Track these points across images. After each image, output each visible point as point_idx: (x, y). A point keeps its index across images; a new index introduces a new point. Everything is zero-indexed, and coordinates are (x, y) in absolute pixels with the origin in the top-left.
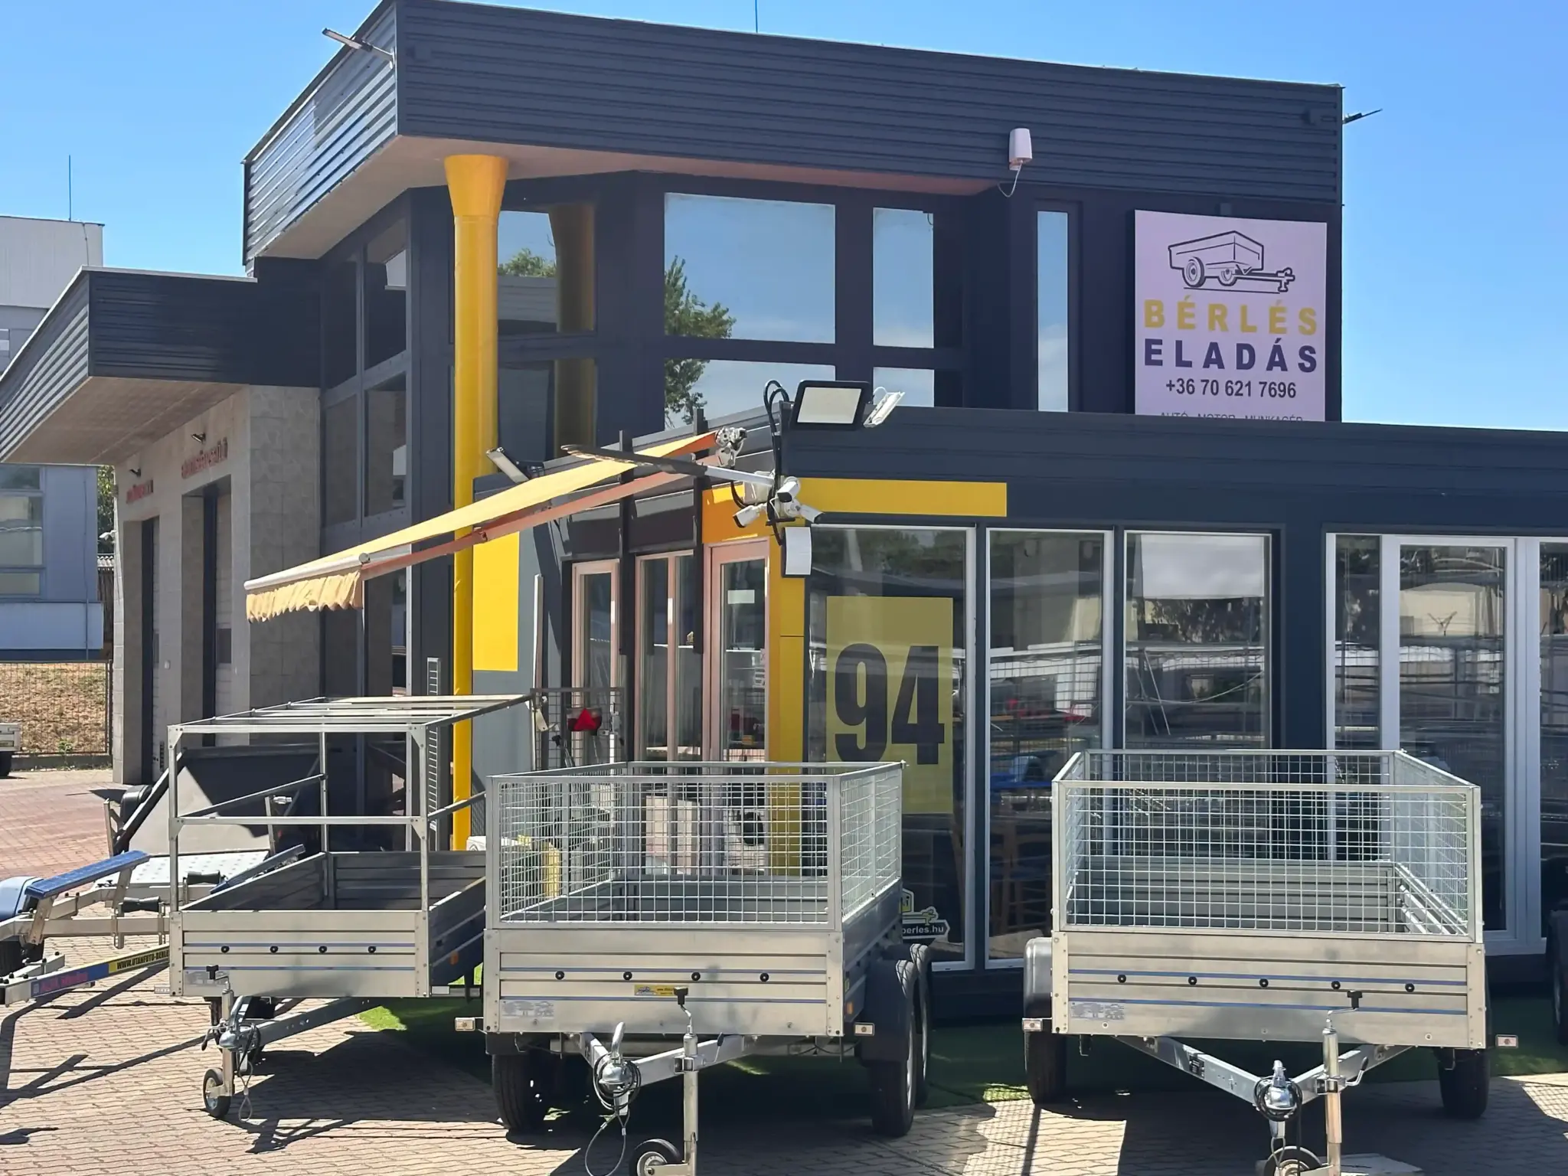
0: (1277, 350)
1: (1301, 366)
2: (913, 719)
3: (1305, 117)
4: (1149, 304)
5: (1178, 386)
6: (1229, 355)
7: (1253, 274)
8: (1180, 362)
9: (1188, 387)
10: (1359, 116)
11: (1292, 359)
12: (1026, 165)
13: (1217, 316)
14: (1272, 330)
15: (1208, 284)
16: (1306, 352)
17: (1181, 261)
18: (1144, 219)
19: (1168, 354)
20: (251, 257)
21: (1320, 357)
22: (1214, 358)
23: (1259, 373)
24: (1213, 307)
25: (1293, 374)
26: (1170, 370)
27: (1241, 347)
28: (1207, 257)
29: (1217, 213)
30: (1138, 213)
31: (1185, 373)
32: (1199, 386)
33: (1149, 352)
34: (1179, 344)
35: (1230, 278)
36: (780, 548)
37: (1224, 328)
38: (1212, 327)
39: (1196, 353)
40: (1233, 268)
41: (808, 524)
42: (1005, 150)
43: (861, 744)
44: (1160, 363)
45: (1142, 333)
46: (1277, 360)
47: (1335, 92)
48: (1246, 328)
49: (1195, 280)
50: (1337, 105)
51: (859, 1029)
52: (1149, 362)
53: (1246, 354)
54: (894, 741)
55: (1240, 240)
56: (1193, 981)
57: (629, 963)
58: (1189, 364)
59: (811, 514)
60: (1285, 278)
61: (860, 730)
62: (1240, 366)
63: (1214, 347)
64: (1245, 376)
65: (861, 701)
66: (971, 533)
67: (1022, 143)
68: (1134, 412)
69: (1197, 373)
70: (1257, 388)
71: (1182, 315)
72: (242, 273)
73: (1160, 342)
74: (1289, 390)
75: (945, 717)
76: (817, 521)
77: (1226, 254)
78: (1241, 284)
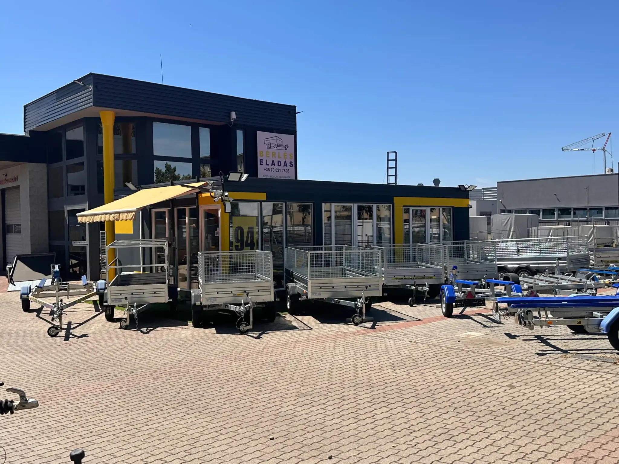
0: (285, 162)
1: (290, 166)
2: (249, 242)
3: (289, 112)
4: (260, 151)
5: (266, 170)
6: (276, 164)
7: (280, 146)
8: (267, 164)
9: (268, 170)
10: (299, 113)
11: (288, 164)
12: (235, 120)
13: (274, 154)
14: (284, 158)
15: (272, 147)
16: (291, 163)
17: (266, 142)
18: (258, 133)
19: (264, 163)
20: (27, 130)
21: (294, 164)
22: (273, 162)
23: (282, 167)
24: (273, 153)
25: (288, 168)
26: (265, 165)
27: (278, 161)
29: (272, 132)
30: (258, 132)
31: (268, 167)
32: (270, 170)
33: (260, 162)
34: (266, 160)
35: (276, 146)
36: (224, 207)
37: (275, 157)
38: (273, 157)
39: (270, 162)
40: (277, 144)
41: (229, 201)
42: (229, 116)
43: (240, 247)
44: (263, 164)
45: (259, 158)
46: (285, 164)
47: (295, 107)
48: (279, 158)
49: (269, 146)
50: (295, 110)
51: (277, 300)
52: (261, 164)
53: (279, 163)
54: (246, 246)
55: (278, 138)
56: (333, 287)
57: (231, 290)
58: (268, 165)
59: (231, 200)
60: (286, 147)
61: (239, 244)
62: (278, 165)
63: (273, 161)
64: (279, 167)
65: (239, 238)
66: (259, 203)
67: (234, 115)
68: (257, 176)
69: (270, 167)
70: (282, 170)
71: (267, 154)
72: (23, 134)
73: (262, 160)
74: (287, 171)
75: (255, 241)
76: (233, 201)
77: (275, 141)
78: (278, 148)
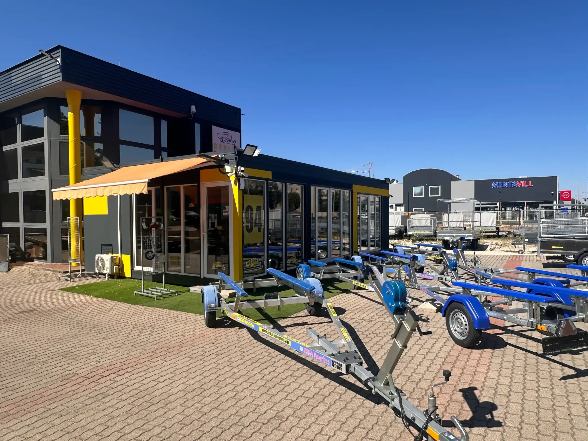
4: (215, 144)
7: (230, 140)
10: (243, 115)
12: (194, 113)
15: (224, 141)
17: (220, 136)
24: (224, 146)
28: (223, 136)
29: (224, 128)
38: (224, 150)
40: (227, 139)
42: (190, 109)
43: (249, 228)
47: (240, 109)
49: (222, 140)
50: (240, 112)
54: (255, 227)
55: (228, 134)
60: (235, 142)
61: (249, 225)
65: (249, 218)
66: (265, 181)
67: (193, 109)
71: (220, 147)
75: (262, 222)
77: (226, 136)
78: (228, 142)
